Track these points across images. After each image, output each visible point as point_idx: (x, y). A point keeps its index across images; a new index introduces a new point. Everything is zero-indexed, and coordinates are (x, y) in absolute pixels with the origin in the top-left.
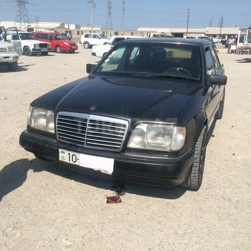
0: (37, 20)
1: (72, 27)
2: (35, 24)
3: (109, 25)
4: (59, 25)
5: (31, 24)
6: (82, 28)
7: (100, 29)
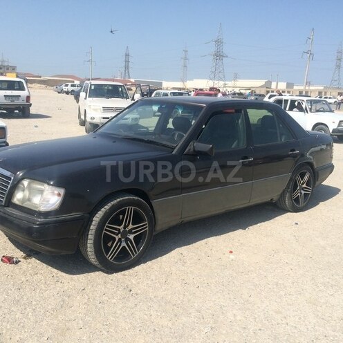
0: (236, 78)
1: (282, 86)
2: (233, 82)
3: (336, 83)
4: (264, 83)
5: (226, 83)
6: (295, 87)
7: (322, 88)
